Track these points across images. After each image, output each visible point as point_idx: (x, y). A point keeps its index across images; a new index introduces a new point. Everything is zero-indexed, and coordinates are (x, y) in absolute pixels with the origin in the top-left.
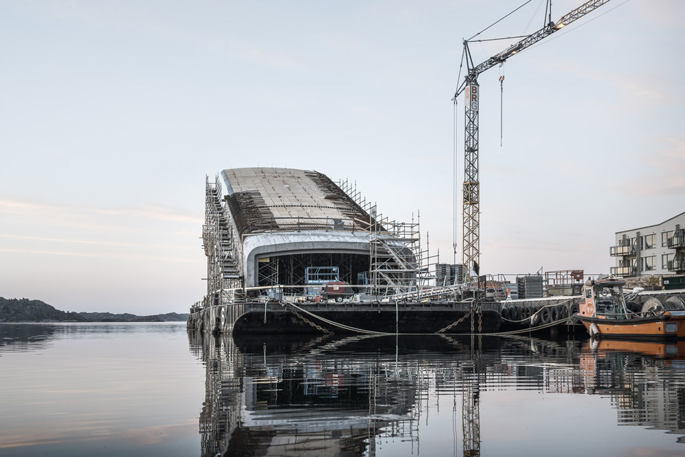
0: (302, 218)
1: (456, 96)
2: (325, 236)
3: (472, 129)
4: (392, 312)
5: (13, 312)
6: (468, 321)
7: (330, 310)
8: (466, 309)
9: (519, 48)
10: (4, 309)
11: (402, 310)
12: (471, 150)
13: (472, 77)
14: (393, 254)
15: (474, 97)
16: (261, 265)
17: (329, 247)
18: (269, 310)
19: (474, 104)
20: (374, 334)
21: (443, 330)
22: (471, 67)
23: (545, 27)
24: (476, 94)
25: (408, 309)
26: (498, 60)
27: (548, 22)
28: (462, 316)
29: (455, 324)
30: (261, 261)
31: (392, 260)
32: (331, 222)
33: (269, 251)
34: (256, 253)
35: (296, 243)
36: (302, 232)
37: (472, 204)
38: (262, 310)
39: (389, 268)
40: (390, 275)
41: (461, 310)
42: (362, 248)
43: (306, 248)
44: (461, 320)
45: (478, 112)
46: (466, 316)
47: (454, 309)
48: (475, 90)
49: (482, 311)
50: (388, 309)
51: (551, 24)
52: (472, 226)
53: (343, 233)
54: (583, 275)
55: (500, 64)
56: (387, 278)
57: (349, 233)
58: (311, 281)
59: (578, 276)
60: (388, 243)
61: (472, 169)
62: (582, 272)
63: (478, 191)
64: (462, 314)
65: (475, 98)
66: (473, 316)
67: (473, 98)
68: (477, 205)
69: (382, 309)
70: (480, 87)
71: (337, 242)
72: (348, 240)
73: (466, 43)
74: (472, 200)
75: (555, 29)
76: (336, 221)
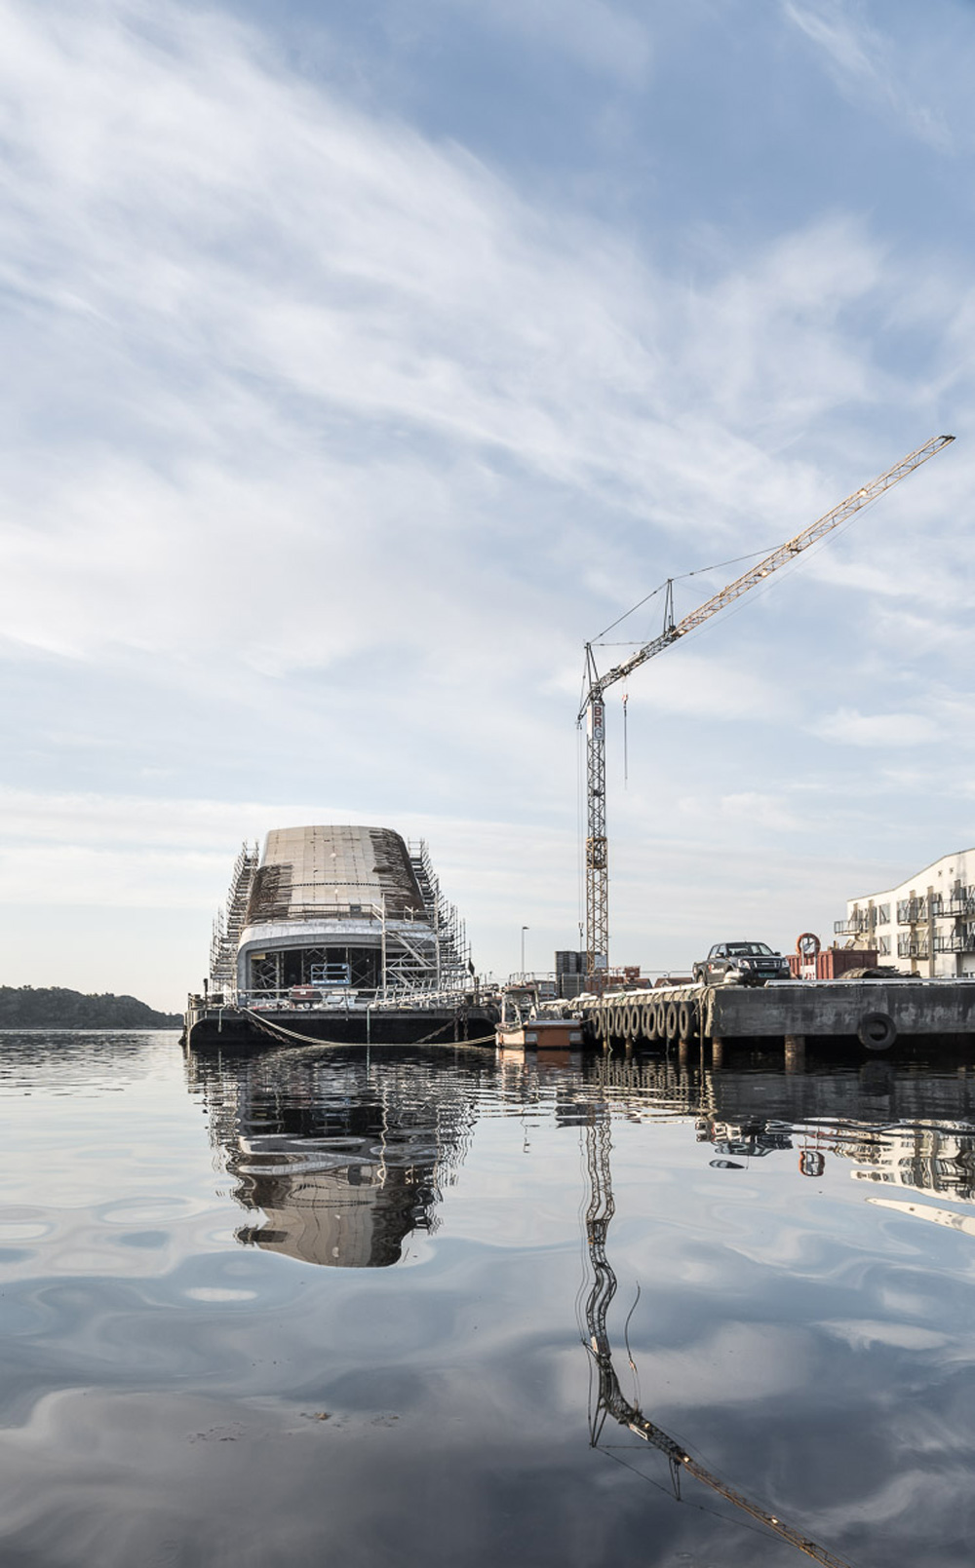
0: (308, 905)
1: (579, 719)
2: (334, 926)
3: (597, 765)
4: (362, 1020)
5: (92, 1014)
6: (452, 1029)
7: (292, 1017)
8: (450, 1016)
9: (642, 658)
10: (80, 1009)
11: (374, 1017)
12: (597, 793)
13: (596, 694)
14: (409, 948)
15: (598, 721)
16: (257, 962)
17: (333, 940)
18: (224, 1018)
19: (598, 731)
20: (320, 1044)
21: (422, 1040)
22: (594, 680)
23: (665, 632)
24: (601, 717)
25: (381, 1017)
26: (621, 673)
27: (667, 627)
28: (445, 1025)
29: (436, 1033)
30: (255, 958)
31: (410, 956)
32: (347, 909)
33: (262, 946)
34: (248, 948)
35: (293, 936)
36: (310, 921)
37: (600, 868)
38: (216, 1018)
39: (403, 965)
40: (405, 974)
41: (443, 1017)
42: (373, 941)
43: (306, 942)
44: (443, 1029)
45: (603, 741)
46: (450, 1024)
47: (435, 1016)
48: (600, 711)
49: (469, 1019)
50: (357, 1017)
51: (672, 628)
52: (598, 901)
53: (358, 922)
54: (639, 972)
55: (624, 677)
56: (402, 979)
57: (366, 922)
58: (315, 982)
59: (632, 974)
60: (402, 934)
61: (597, 819)
62: (638, 969)
63: (605, 851)
64: (444, 1022)
65: (599, 723)
66: (456, 1023)
67: (596, 723)
68: (604, 870)
69: (351, 1017)
70: (606, 708)
71: (343, 935)
72: (359, 931)
73: (588, 647)
74: (597, 863)
75: (677, 636)
76: (352, 907)
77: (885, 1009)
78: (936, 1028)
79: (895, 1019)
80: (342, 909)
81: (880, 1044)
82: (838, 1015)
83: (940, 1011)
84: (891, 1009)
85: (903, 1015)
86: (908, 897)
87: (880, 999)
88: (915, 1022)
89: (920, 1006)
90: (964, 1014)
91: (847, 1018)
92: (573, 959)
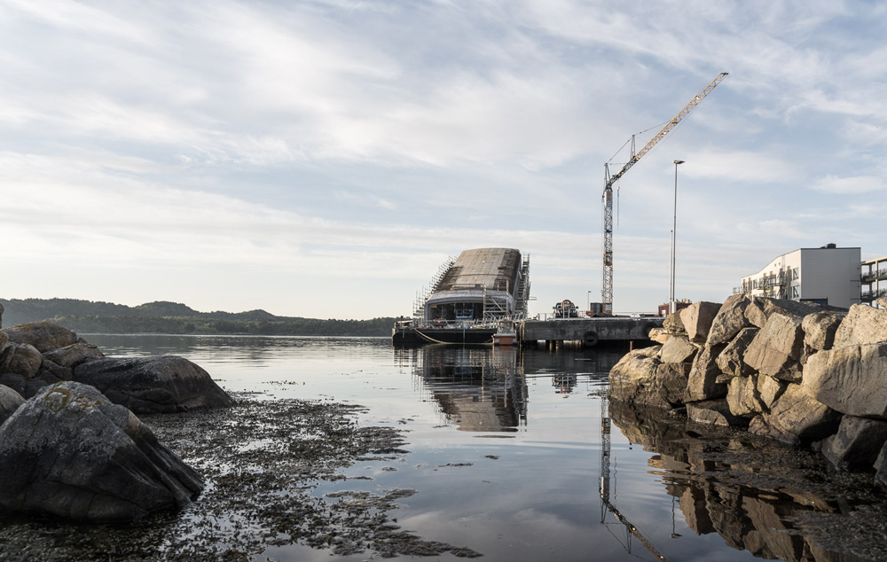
0: (462, 284)
1: (603, 197)
2: (466, 293)
3: (608, 219)
7: (433, 332)
9: (624, 170)
11: (467, 332)
12: (608, 231)
13: (609, 187)
14: (496, 303)
18: (405, 332)
20: (441, 343)
21: (486, 342)
22: (608, 180)
23: (632, 159)
25: (470, 332)
26: (617, 177)
27: (633, 157)
30: (432, 307)
31: (496, 306)
32: (474, 286)
33: (435, 302)
34: (429, 303)
36: (458, 291)
38: (402, 332)
39: (493, 310)
40: (494, 314)
42: (481, 300)
45: (612, 208)
47: (492, 332)
48: (610, 194)
50: (460, 332)
53: (476, 291)
55: (618, 179)
56: (493, 316)
57: (480, 292)
58: (458, 317)
60: (495, 297)
61: (608, 243)
63: (612, 257)
68: (610, 266)
70: (612, 193)
72: (476, 296)
73: (606, 165)
74: (608, 263)
75: (636, 161)
76: (476, 285)
77: (594, 330)
78: (617, 338)
79: (599, 334)
80: (471, 286)
81: (591, 344)
82: (575, 332)
83: (618, 331)
84: (597, 330)
85: (603, 332)
86: (763, 276)
87: (592, 326)
88: (608, 335)
89: (610, 328)
90: (629, 331)
91: (579, 333)
92: (598, 306)
